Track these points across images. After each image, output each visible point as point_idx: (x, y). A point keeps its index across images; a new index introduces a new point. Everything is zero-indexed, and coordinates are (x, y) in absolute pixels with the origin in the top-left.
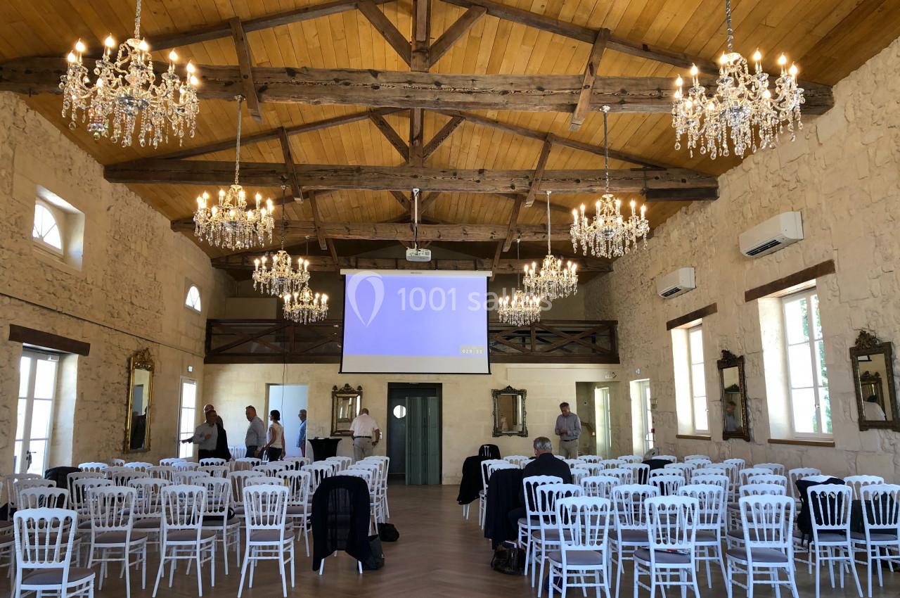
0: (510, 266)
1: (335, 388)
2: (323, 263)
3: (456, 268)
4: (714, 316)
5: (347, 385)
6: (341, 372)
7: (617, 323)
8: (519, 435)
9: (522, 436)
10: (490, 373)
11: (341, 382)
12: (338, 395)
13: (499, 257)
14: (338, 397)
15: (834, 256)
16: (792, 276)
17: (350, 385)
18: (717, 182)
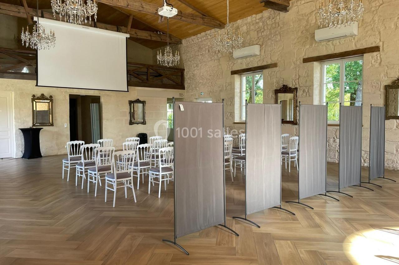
0: (136, 33)
1: (34, 96)
2: (17, 10)
3: (107, 29)
4: (274, 69)
5: (43, 95)
6: (37, 85)
7: (184, 70)
8: (142, 124)
9: (143, 124)
10: (128, 91)
11: (38, 92)
12: (36, 101)
13: (130, 27)
14: (36, 102)
15: (381, 44)
16: (346, 52)
17: (45, 94)
18: (289, 4)
